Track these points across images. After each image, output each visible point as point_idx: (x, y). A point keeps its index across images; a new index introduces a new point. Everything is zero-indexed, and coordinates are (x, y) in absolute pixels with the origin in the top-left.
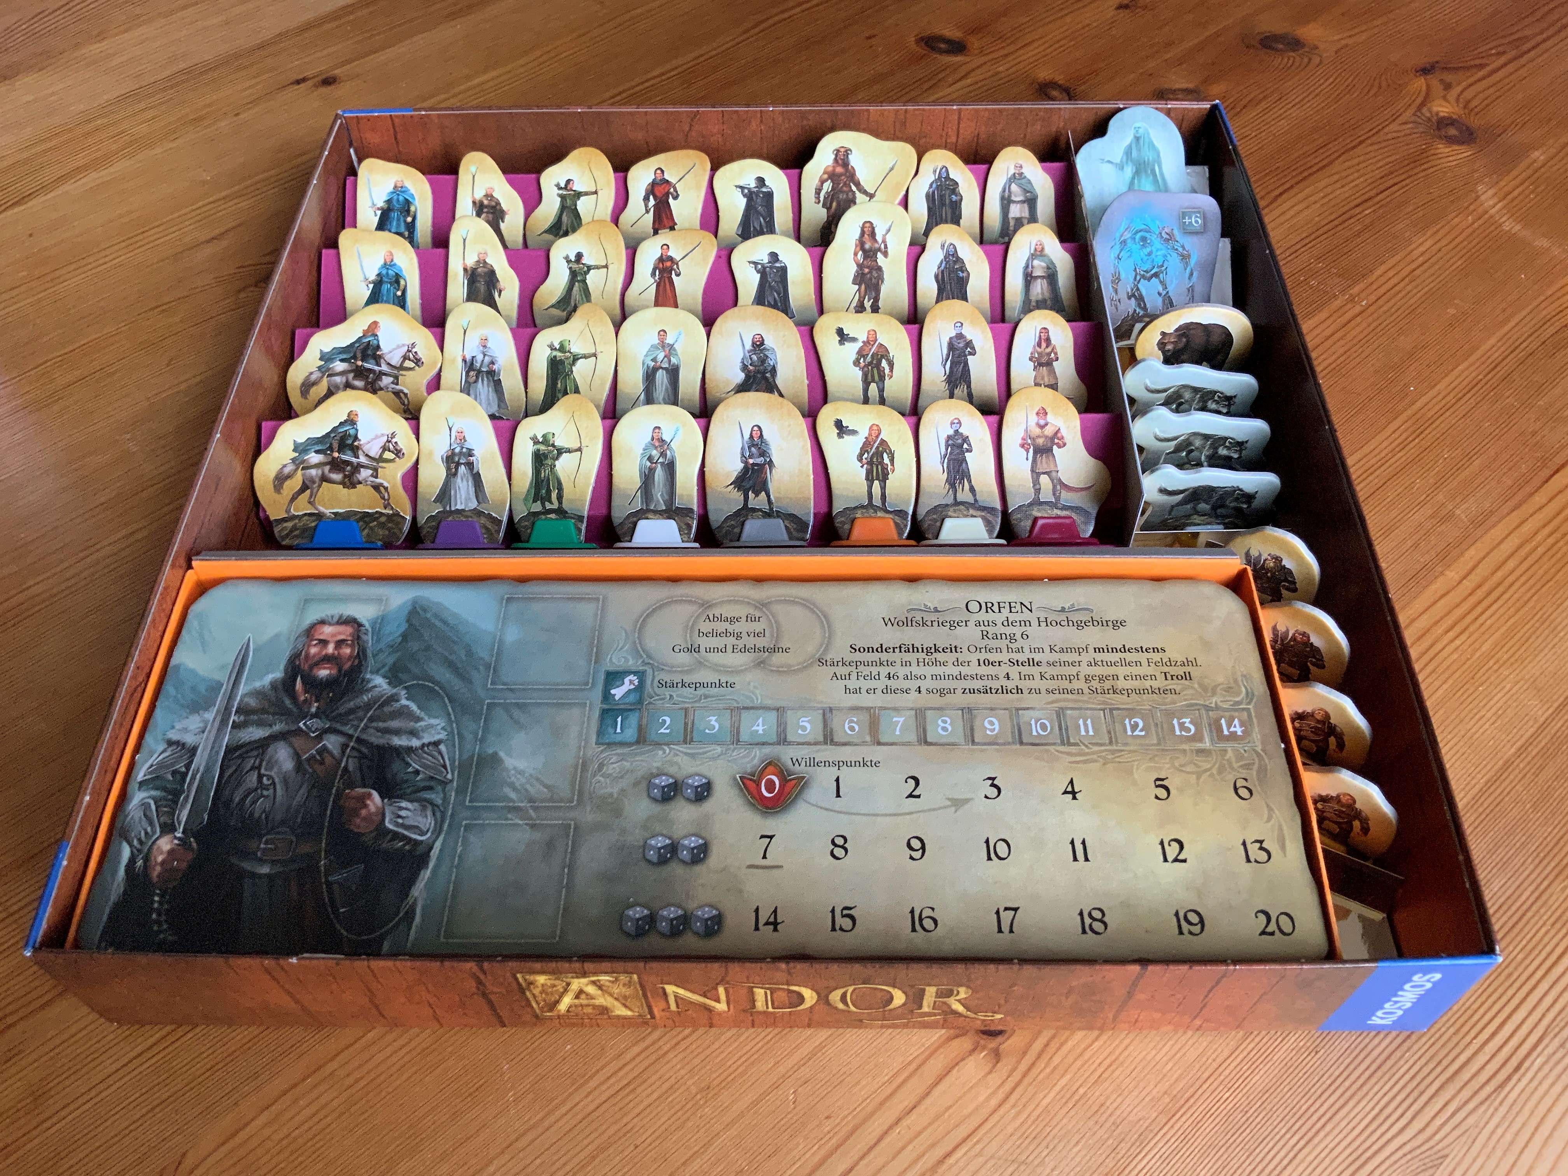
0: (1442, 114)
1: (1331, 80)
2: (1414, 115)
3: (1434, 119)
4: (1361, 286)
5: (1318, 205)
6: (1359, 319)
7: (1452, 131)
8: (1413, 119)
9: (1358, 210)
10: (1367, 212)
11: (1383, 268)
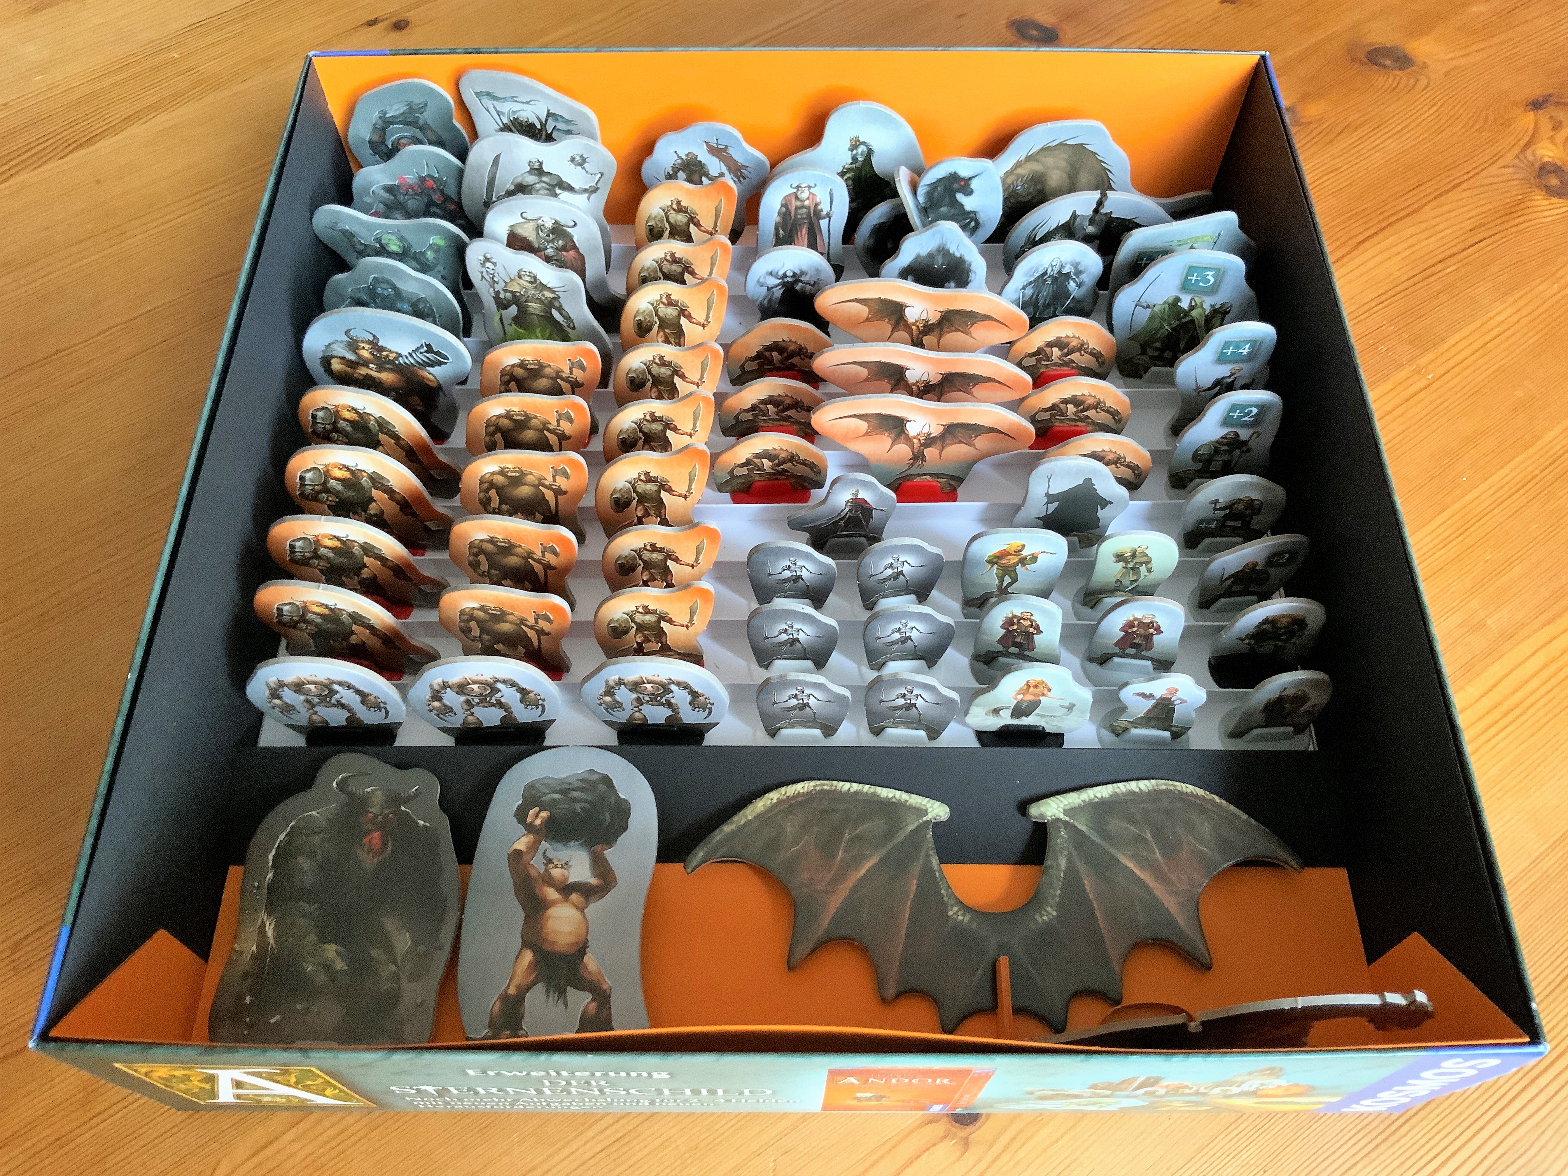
0: (1546, 159)
1: (1435, 108)
2: (1517, 157)
3: (1537, 165)
4: (1430, 356)
5: (1400, 257)
6: (1421, 395)
7: (1554, 181)
8: (1516, 161)
9: (1440, 266)
10: (1449, 270)
11: (1457, 337)
